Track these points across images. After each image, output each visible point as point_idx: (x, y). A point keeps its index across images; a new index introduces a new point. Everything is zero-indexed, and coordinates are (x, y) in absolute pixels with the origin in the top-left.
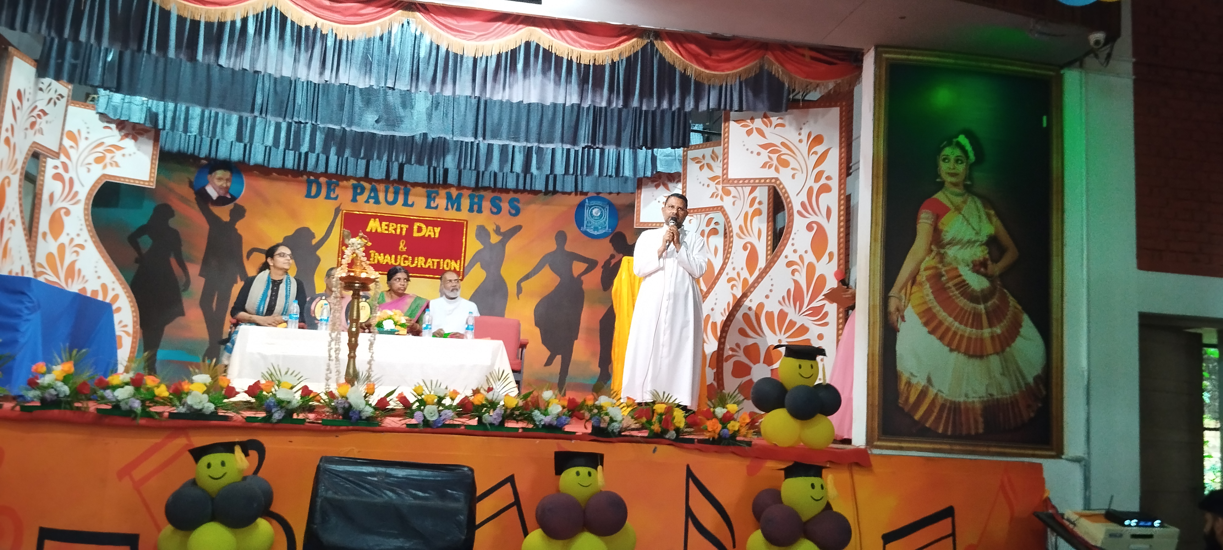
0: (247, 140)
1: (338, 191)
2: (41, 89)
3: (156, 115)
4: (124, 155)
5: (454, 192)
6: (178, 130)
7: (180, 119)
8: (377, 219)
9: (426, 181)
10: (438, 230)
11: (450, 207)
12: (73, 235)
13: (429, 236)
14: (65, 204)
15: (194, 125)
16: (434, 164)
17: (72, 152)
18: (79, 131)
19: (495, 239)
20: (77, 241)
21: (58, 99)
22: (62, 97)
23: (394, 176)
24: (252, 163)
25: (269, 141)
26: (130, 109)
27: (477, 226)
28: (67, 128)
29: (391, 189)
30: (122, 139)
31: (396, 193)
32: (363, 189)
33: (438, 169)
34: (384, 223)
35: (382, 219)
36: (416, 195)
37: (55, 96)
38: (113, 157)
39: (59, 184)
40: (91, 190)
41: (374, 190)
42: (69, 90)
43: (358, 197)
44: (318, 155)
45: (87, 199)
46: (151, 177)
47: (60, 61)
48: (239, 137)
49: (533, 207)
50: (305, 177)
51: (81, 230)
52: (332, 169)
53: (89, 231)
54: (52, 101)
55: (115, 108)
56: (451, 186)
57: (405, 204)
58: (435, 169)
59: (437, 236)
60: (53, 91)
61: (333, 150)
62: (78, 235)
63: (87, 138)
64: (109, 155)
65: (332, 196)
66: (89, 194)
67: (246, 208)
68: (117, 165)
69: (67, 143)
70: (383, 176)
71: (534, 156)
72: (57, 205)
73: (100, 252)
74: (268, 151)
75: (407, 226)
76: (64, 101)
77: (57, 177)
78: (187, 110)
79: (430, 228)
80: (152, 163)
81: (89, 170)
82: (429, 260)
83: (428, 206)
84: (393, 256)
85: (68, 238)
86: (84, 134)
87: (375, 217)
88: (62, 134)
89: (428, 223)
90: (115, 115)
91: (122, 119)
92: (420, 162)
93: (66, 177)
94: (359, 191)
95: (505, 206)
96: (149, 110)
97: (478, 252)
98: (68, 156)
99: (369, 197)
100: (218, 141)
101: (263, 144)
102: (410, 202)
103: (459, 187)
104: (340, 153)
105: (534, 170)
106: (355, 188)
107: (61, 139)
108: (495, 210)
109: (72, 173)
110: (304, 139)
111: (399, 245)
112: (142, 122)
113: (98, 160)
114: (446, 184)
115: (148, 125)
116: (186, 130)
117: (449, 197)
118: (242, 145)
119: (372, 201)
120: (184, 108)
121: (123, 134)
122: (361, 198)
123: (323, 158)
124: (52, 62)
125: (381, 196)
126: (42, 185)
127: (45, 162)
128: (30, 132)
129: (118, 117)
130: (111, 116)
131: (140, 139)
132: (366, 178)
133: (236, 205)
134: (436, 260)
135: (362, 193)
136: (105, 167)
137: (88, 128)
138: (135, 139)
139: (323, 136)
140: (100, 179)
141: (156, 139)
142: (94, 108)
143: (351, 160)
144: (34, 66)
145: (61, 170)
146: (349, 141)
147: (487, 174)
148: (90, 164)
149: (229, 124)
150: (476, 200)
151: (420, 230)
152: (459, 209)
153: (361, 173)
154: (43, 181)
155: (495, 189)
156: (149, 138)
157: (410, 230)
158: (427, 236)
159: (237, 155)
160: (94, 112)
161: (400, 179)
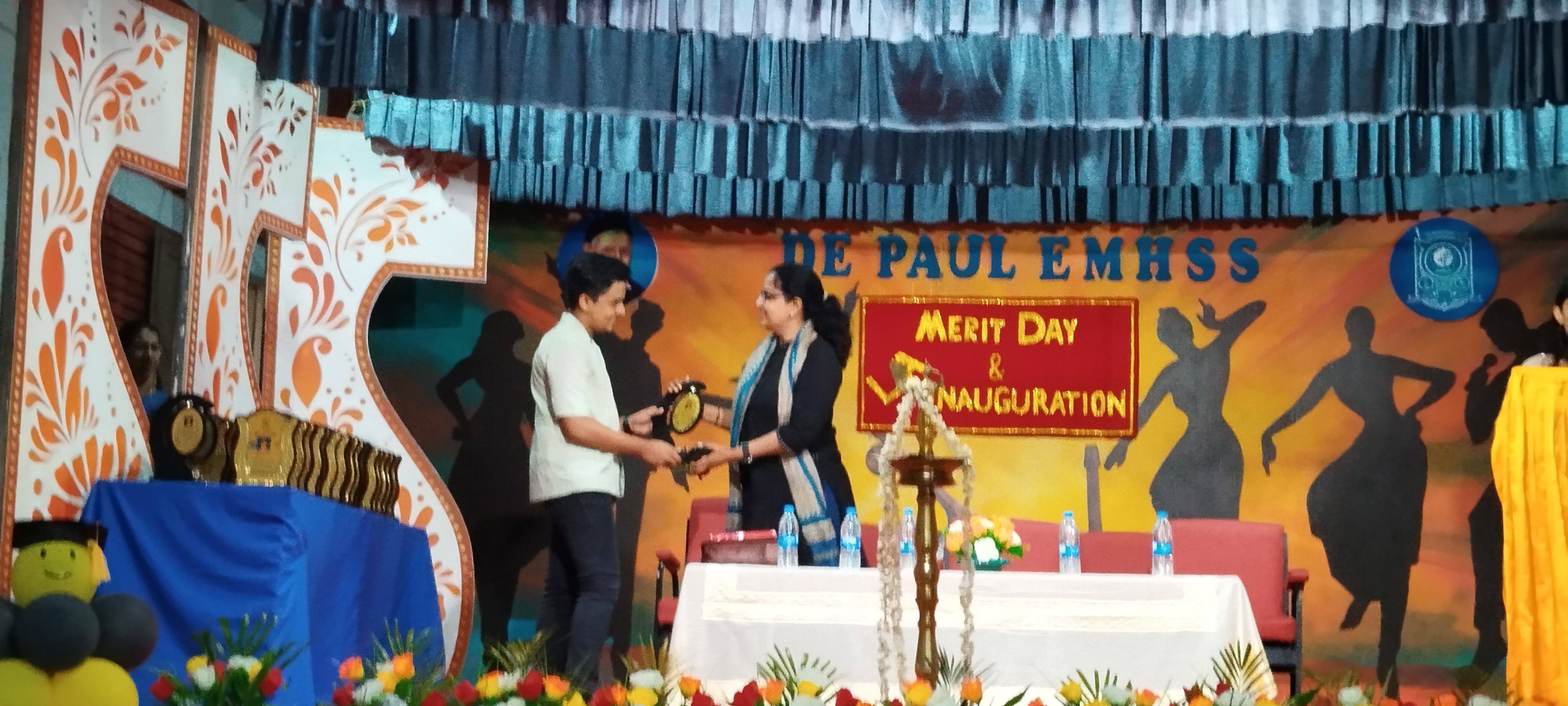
0: (660, 168)
1: (849, 256)
2: (267, 104)
3: (481, 129)
4: (423, 219)
5: (1104, 236)
6: (524, 157)
7: (526, 132)
8: (938, 314)
9: (1038, 218)
10: (1072, 326)
11: (1095, 272)
12: (339, 392)
13: (1054, 341)
14: (322, 330)
15: (555, 141)
16: (1056, 180)
17: (326, 222)
18: (337, 179)
19: (1203, 337)
20: (348, 403)
21: (297, 119)
22: (303, 112)
23: (969, 211)
24: (671, 211)
25: (705, 165)
26: (429, 123)
27: (1162, 311)
28: (315, 175)
29: (963, 244)
30: (418, 185)
31: (975, 250)
32: (902, 248)
33: (1063, 191)
34: (953, 320)
35: (947, 310)
36: (1018, 249)
37: (290, 114)
38: (403, 226)
39: (305, 290)
40: (367, 296)
41: (926, 247)
42: (315, 99)
43: (894, 267)
44: (803, 186)
45: (360, 315)
46: (476, 258)
47: (299, 43)
48: (646, 160)
49: (1287, 257)
50: (780, 232)
51: (352, 379)
52: (834, 209)
53: (368, 382)
54: (288, 125)
55: (402, 125)
56: (1096, 223)
57: (997, 273)
58: (1056, 191)
59: (1071, 339)
60: (287, 104)
61: (836, 171)
62: (348, 391)
63: (352, 192)
64: (395, 222)
65: (839, 267)
66: (363, 305)
67: (663, 307)
68: (412, 240)
69: (317, 204)
70: (945, 216)
71: (1284, 142)
72: (305, 332)
73: (390, 423)
74: (700, 183)
75: (1002, 323)
76: (307, 121)
77: (302, 275)
78: (540, 115)
79: (1054, 322)
80: (477, 229)
81: (360, 257)
82: (1058, 395)
83: (1048, 274)
84: (977, 392)
85: (331, 398)
86: (346, 184)
87: (931, 307)
88: (308, 189)
89: (1048, 312)
90: (402, 136)
91: (416, 144)
92: (1024, 180)
93: (319, 273)
94: (893, 252)
95: (1222, 260)
96: (466, 121)
97: (1167, 371)
98: (320, 233)
99: (917, 264)
100: (599, 175)
101: (693, 171)
102: (1006, 268)
103: (1114, 222)
104: (850, 176)
105: (1284, 173)
106: (884, 245)
107: (307, 198)
108: (1198, 271)
109: (329, 266)
110: (775, 150)
111: (989, 366)
112: (455, 147)
113: (376, 234)
114: (1082, 221)
115: (465, 152)
116: (539, 156)
117: (1092, 248)
118: (648, 177)
119: (922, 272)
120: (532, 111)
121: (418, 174)
122: (900, 269)
123: (813, 189)
124: (286, 46)
125: (943, 260)
126: (276, 296)
127: (278, 248)
128: (255, 191)
129: (408, 142)
130: (395, 140)
131: (452, 182)
132: (908, 222)
133: (644, 304)
134: (1070, 395)
135: (899, 257)
136: (389, 246)
137: (352, 170)
138: (444, 185)
139: (815, 143)
140: (381, 271)
141: (483, 180)
142: (361, 127)
143: (875, 190)
144: (253, 60)
145: (308, 262)
146: (869, 148)
147: (1175, 193)
148: (361, 243)
149: (623, 135)
150: (1154, 251)
151: (1031, 328)
152: (1116, 275)
153: (896, 213)
154: (277, 286)
155: (1196, 222)
156: (468, 179)
157: (1010, 332)
158: (1048, 340)
159: (639, 201)
160: (361, 136)
161: (982, 221)
